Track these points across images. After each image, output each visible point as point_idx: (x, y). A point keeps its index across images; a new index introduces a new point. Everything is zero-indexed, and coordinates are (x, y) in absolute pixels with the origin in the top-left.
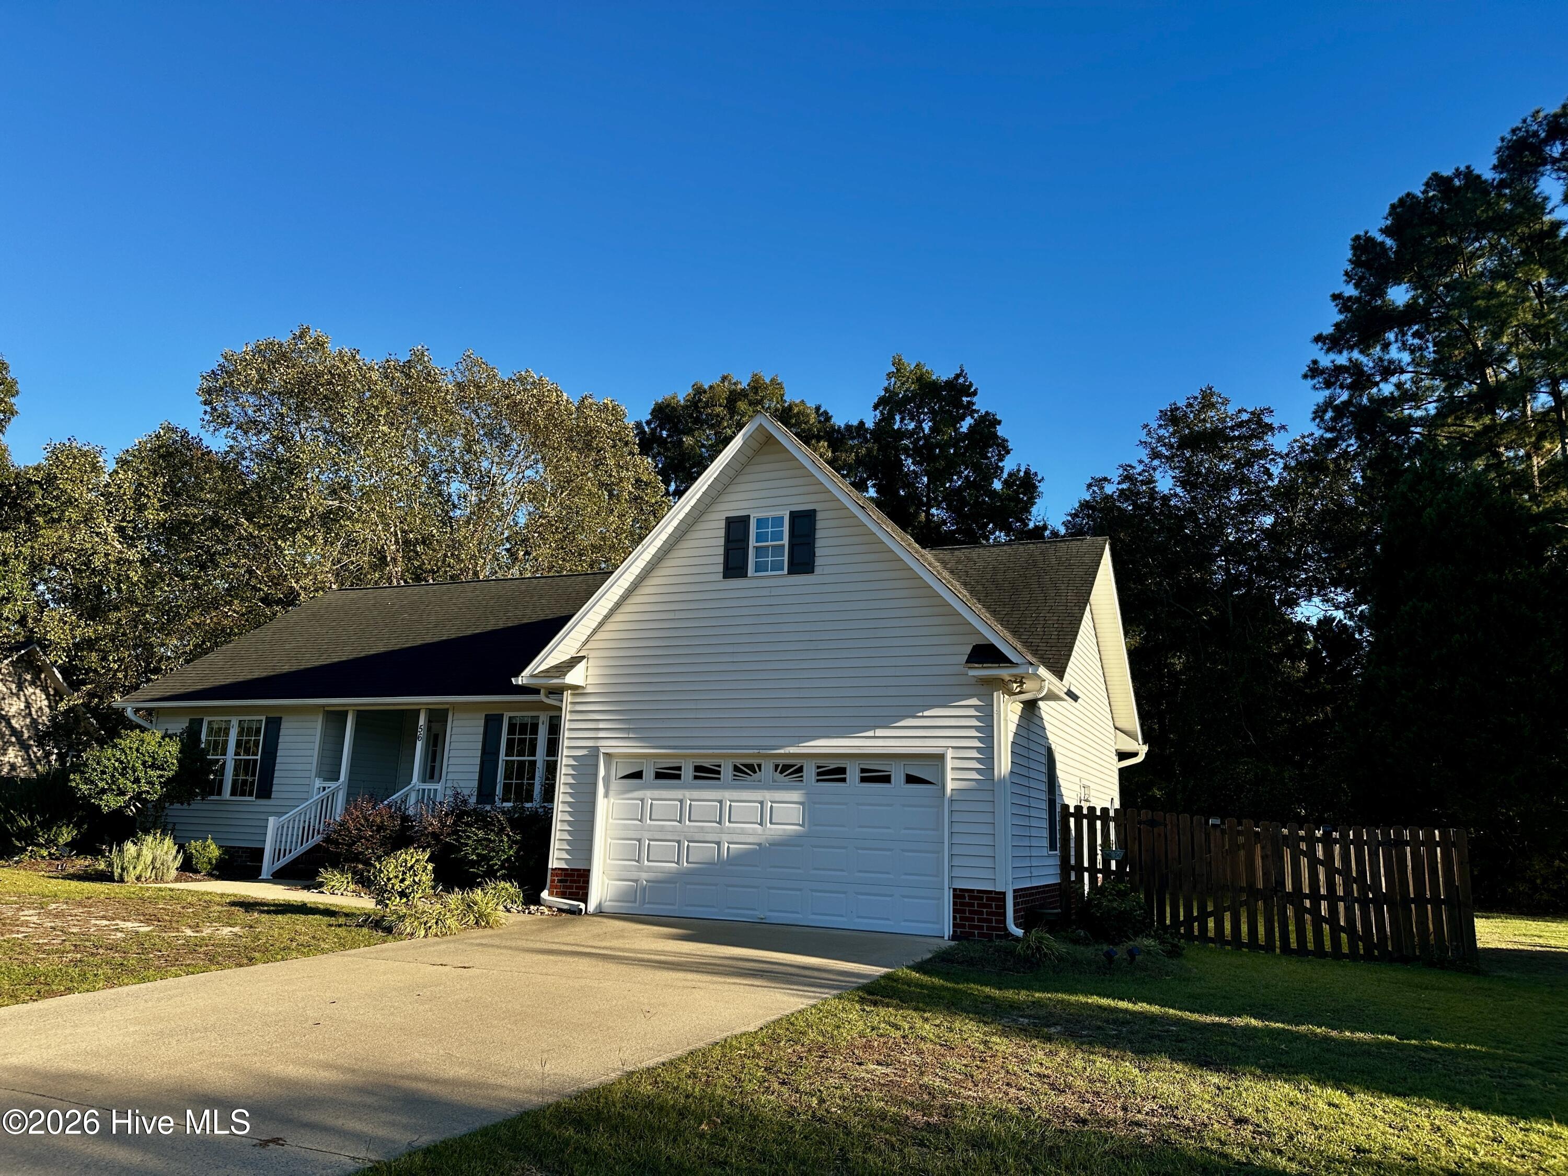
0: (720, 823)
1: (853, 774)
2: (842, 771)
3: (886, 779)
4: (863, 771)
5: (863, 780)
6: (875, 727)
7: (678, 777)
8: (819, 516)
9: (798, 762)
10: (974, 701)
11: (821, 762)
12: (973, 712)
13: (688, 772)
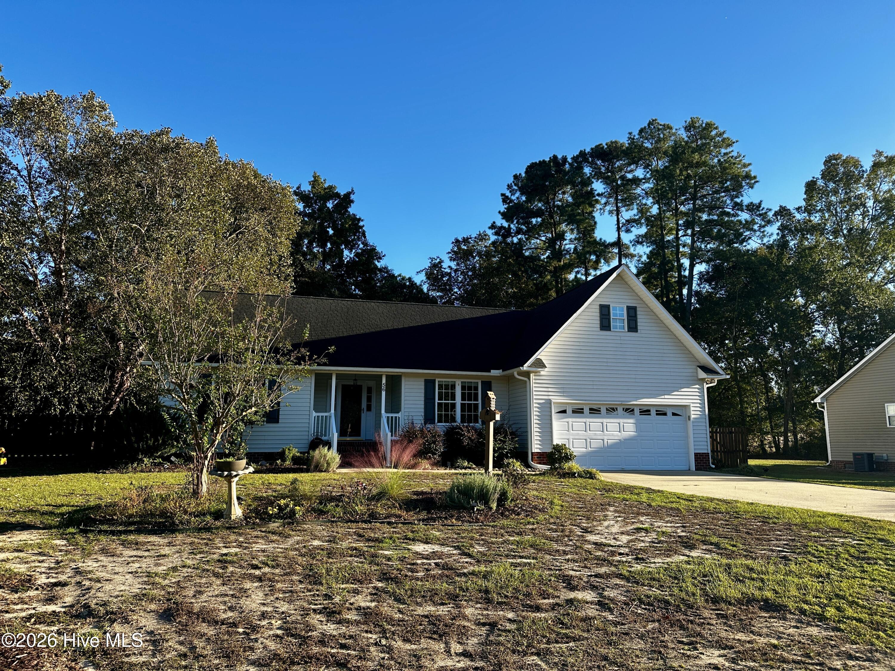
0: (603, 431)
1: (653, 412)
2: (649, 411)
3: (665, 414)
4: (657, 411)
5: (657, 414)
6: (664, 395)
7: (583, 413)
8: (638, 309)
9: (632, 407)
10: (697, 386)
11: (641, 407)
12: (697, 390)
13: (586, 410)
